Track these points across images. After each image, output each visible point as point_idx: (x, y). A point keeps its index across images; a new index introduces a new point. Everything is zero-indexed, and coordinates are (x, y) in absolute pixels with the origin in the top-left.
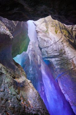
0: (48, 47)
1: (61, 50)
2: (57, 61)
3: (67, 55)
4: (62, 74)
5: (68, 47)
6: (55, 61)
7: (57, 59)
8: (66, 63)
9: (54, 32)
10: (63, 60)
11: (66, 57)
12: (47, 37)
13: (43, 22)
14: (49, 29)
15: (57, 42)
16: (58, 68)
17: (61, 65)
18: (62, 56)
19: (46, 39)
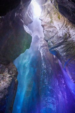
0: (53, 37)
1: (66, 34)
2: (63, 48)
3: (72, 38)
4: (68, 61)
5: (72, 28)
6: (61, 49)
7: (62, 46)
8: (72, 48)
9: (57, 19)
10: (68, 45)
11: (72, 40)
12: (52, 28)
13: (47, 14)
14: (53, 18)
15: (61, 27)
16: (64, 55)
17: (67, 50)
18: (66, 41)
19: (51, 30)
